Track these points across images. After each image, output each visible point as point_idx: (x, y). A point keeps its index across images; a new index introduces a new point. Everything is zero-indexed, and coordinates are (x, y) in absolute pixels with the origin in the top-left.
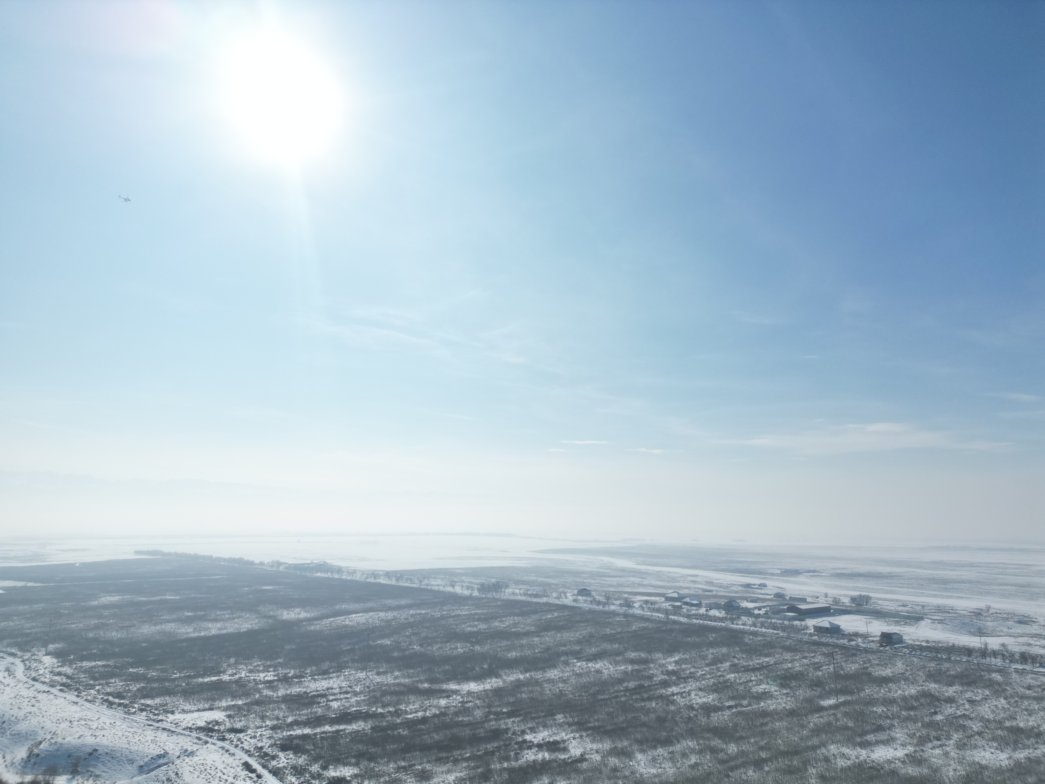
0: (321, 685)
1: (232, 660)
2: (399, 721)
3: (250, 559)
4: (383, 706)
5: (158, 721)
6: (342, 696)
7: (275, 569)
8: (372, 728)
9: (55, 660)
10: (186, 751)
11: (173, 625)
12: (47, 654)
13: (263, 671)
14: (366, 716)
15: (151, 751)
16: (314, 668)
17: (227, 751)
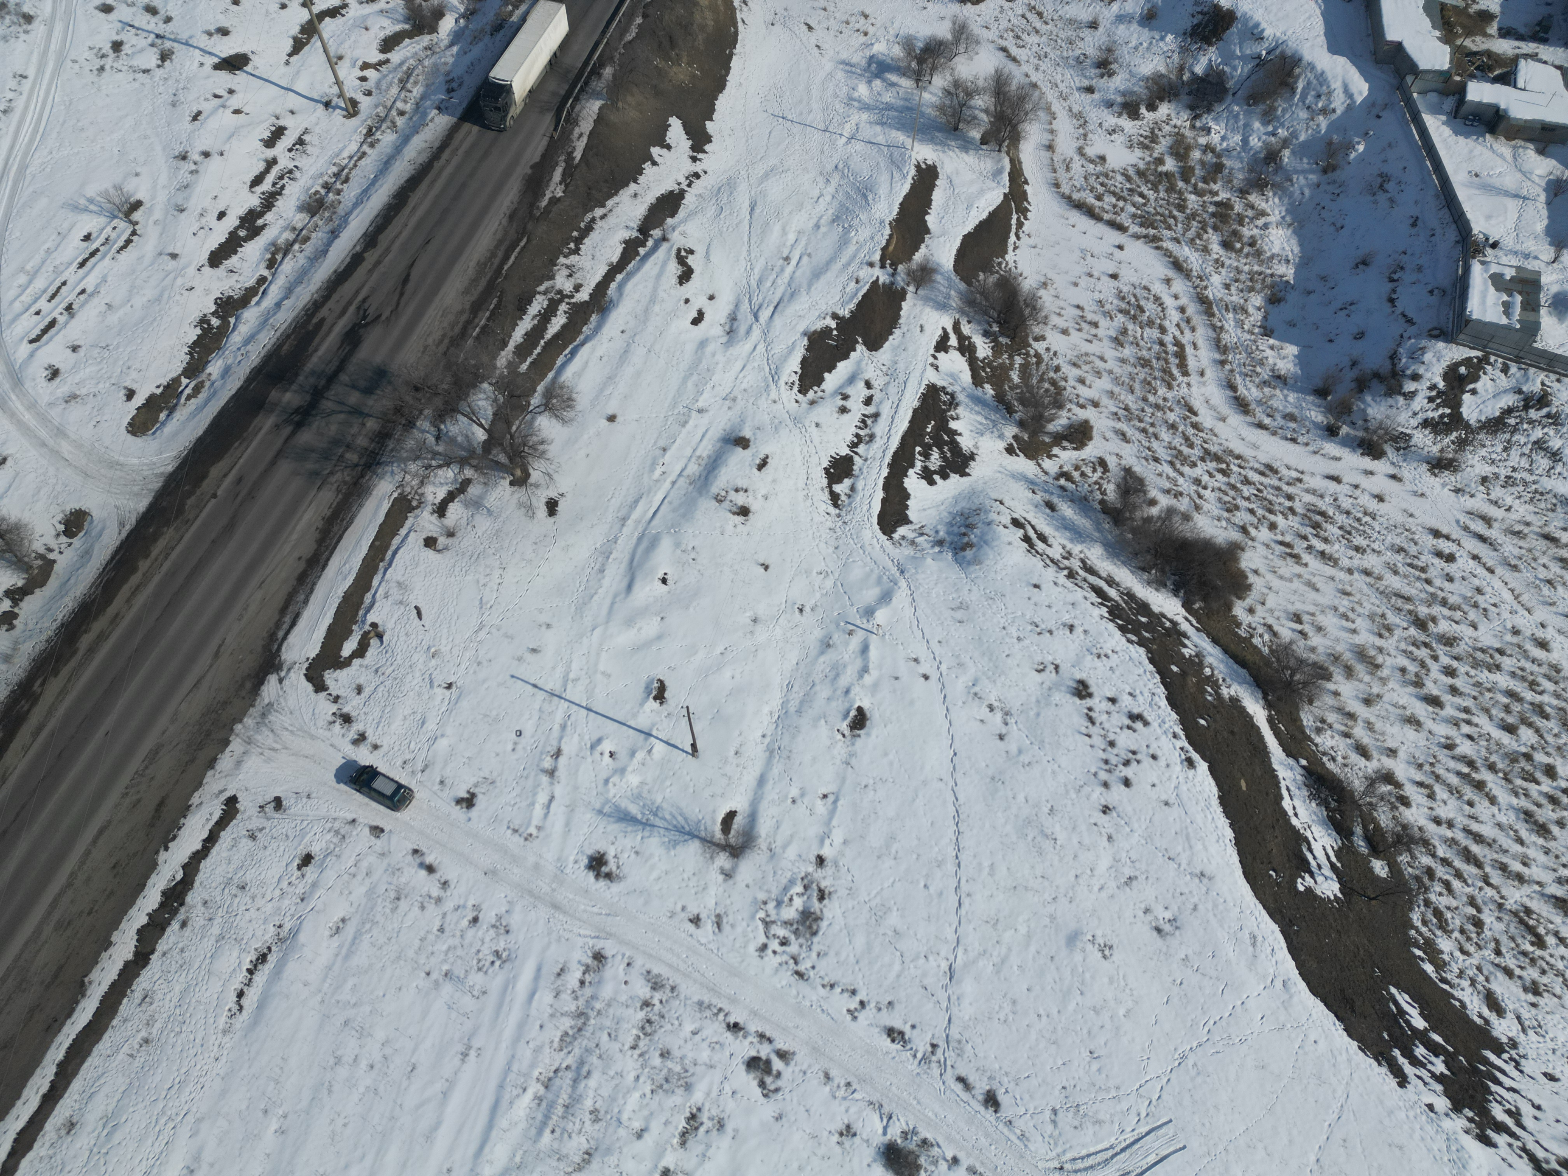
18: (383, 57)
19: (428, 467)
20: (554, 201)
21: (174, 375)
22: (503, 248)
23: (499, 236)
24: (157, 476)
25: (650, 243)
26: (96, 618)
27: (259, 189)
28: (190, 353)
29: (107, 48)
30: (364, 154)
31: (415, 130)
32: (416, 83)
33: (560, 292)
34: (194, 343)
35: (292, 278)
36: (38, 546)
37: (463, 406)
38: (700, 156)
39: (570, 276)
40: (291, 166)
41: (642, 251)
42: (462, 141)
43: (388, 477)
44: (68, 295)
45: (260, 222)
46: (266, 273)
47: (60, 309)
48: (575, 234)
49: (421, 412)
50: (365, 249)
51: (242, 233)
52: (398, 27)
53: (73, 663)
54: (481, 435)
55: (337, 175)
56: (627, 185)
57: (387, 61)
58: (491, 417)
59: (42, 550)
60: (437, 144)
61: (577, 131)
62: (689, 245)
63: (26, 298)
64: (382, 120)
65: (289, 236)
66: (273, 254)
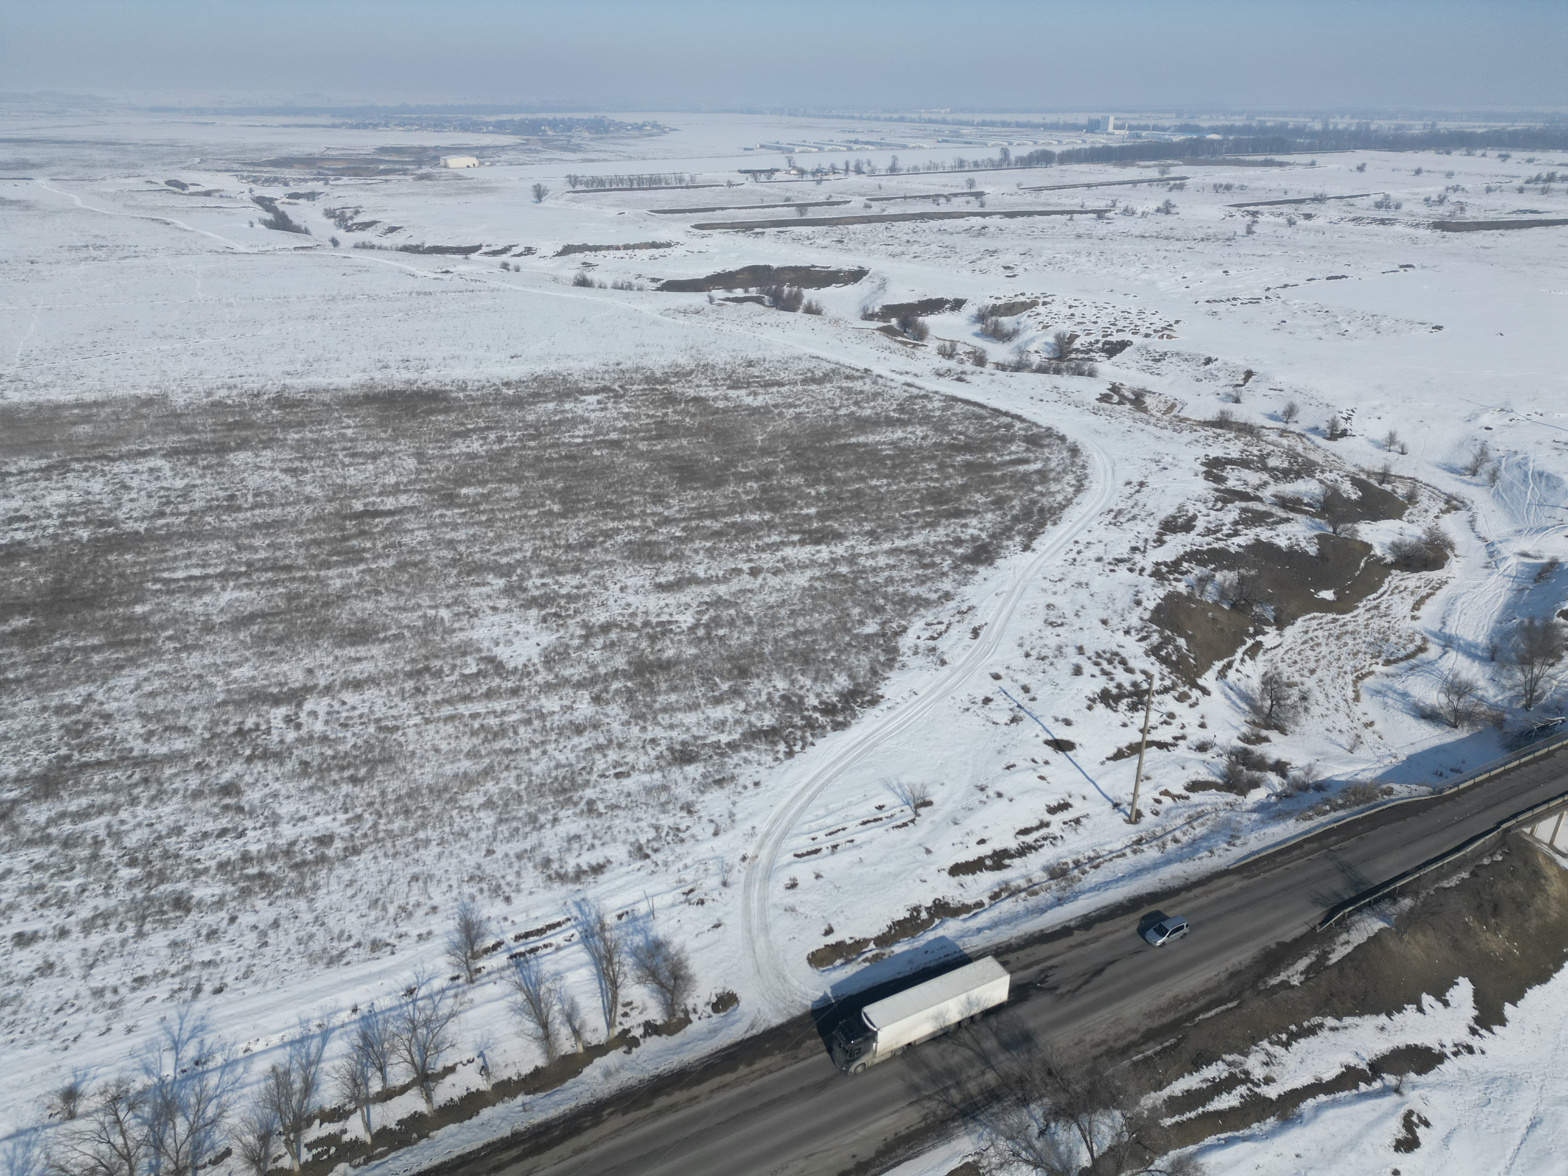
18: (1185, 793)
19: (1016, 1154)
20: (1285, 985)
21: (868, 936)
22: (1208, 998)
23: (1210, 985)
24: (802, 1005)
25: (1377, 1085)
26: (681, 1089)
27: (1022, 838)
28: (890, 928)
29: (980, 699)
30: (1124, 855)
31: (1180, 859)
32: (1203, 824)
33: (1247, 1073)
34: (899, 922)
35: (1003, 916)
36: (690, 1003)
37: (1084, 1119)
38: (1483, 1032)
39: (1267, 1064)
40: (1058, 834)
41: (1363, 1087)
42: (1219, 888)
43: (974, 1137)
44: (840, 838)
45: (1007, 862)
46: (986, 901)
47: (829, 844)
48: (1293, 1028)
49: (1041, 1097)
50: (1078, 927)
51: (988, 862)
52: (1211, 778)
53: (640, 1113)
54: (1084, 1159)
55: (1090, 859)
56: (1377, 1013)
57: (1187, 798)
58: (1105, 1148)
59: (690, 1008)
60: (1193, 879)
61: (1344, 937)
62: (1426, 1114)
63: (814, 825)
64: (1156, 838)
65: (1023, 884)
66: (1001, 890)
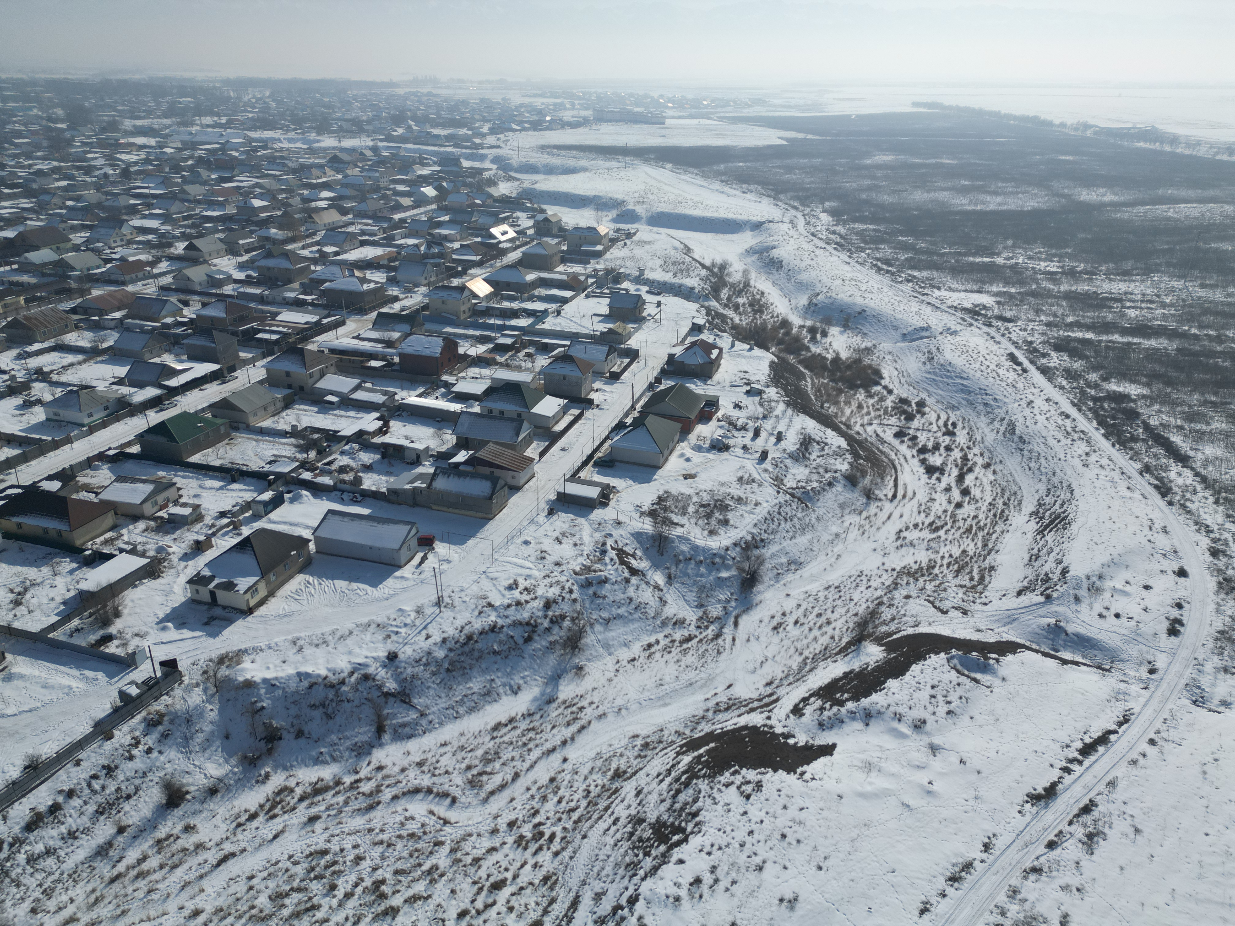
0: (1118, 287)
1: (1010, 242)
2: (1219, 348)
3: (1049, 118)
4: (1200, 327)
5: (924, 295)
6: (1143, 305)
7: (1079, 133)
8: (1178, 350)
9: (831, 219)
10: (949, 329)
11: (946, 193)
12: (824, 211)
13: (1045, 260)
14: (1172, 334)
15: (914, 322)
16: (1111, 266)
17: (992, 338)
